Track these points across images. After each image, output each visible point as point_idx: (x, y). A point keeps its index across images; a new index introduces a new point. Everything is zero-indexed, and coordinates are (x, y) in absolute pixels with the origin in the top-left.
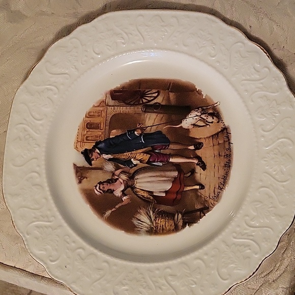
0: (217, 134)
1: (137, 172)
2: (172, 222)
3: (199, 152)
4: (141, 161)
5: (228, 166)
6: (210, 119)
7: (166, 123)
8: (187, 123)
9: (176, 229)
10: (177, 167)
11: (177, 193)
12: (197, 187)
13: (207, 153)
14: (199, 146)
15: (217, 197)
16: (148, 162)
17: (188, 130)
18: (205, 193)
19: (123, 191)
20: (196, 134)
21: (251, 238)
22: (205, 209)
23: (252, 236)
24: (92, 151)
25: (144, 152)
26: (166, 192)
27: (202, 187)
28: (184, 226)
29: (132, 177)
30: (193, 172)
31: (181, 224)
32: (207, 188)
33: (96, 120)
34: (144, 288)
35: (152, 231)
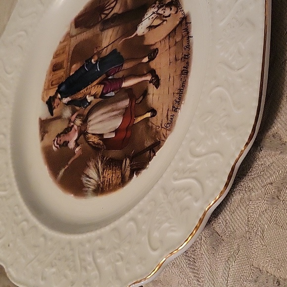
0: (174, 30)
1: (90, 113)
2: (119, 173)
3: (153, 65)
4: (95, 96)
5: (185, 72)
6: (168, 12)
7: (121, 37)
8: (141, 30)
9: (123, 182)
10: (129, 90)
11: (127, 129)
12: (149, 115)
13: (162, 64)
14: (153, 53)
15: (170, 124)
16: (102, 95)
17: (143, 37)
18: (158, 120)
19: (76, 141)
20: (149, 41)
21: (194, 174)
22: (157, 145)
23: (196, 171)
24: (54, 97)
25: (99, 84)
26: (116, 131)
27: (154, 112)
28: (131, 177)
29: (85, 121)
30: (145, 93)
31: (128, 173)
34: (70, 270)
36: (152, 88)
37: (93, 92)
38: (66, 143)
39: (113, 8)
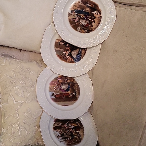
0: (99, 17)
1: (81, 19)
2: (84, 31)
3: (94, 19)
4: (83, 17)
5: (99, 24)
6: (99, 13)
7: (90, 11)
8: (94, 13)
9: (85, 33)
10: (89, 21)
11: (87, 26)
12: (92, 26)
13: (96, 20)
14: (95, 18)
15: (95, 29)
16: (84, 18)
17: (94, 14)
18: (93, 28)
19: (77, 22)
20: (95, 15)
22: (92, 31)
24: (73, 11)
25: (84, 15)
26: (85, 25)
27: (93, 26)
28: (86, 33)
29: (80, 19)
30: (92, 23)
31: (86, 32)
32: (93, 27)
33: (76, 5)
35: (80, 32)
36: (93, 22)
37: (82, 16)
38: (75, 21)
39: (90, 5)
